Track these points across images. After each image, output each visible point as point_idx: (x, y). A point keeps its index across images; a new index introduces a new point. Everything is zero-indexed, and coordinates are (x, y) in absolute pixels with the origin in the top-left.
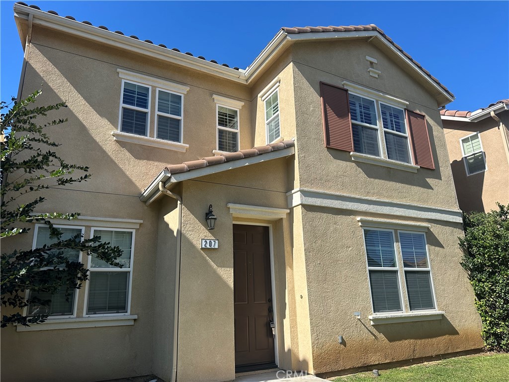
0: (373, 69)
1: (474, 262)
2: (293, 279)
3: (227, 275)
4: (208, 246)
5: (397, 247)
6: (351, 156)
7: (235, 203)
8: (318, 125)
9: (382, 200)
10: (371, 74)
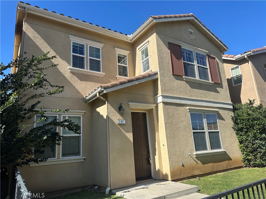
0: (192, 36)
1: (238, 127)
2: (159, 137)
3: (130, 136)
4: (121, 123)
5: (205, 121)
6: (183, 78)
7: (132, 102)
8: (168, 63)
9: (198, 99)
10: (191, 38)
